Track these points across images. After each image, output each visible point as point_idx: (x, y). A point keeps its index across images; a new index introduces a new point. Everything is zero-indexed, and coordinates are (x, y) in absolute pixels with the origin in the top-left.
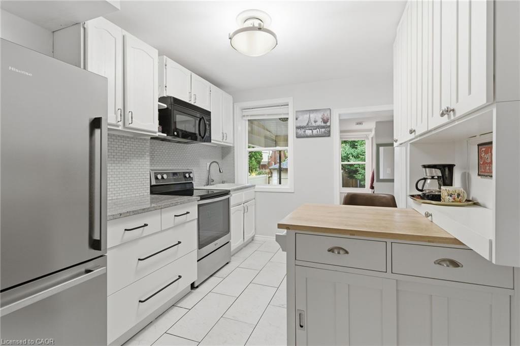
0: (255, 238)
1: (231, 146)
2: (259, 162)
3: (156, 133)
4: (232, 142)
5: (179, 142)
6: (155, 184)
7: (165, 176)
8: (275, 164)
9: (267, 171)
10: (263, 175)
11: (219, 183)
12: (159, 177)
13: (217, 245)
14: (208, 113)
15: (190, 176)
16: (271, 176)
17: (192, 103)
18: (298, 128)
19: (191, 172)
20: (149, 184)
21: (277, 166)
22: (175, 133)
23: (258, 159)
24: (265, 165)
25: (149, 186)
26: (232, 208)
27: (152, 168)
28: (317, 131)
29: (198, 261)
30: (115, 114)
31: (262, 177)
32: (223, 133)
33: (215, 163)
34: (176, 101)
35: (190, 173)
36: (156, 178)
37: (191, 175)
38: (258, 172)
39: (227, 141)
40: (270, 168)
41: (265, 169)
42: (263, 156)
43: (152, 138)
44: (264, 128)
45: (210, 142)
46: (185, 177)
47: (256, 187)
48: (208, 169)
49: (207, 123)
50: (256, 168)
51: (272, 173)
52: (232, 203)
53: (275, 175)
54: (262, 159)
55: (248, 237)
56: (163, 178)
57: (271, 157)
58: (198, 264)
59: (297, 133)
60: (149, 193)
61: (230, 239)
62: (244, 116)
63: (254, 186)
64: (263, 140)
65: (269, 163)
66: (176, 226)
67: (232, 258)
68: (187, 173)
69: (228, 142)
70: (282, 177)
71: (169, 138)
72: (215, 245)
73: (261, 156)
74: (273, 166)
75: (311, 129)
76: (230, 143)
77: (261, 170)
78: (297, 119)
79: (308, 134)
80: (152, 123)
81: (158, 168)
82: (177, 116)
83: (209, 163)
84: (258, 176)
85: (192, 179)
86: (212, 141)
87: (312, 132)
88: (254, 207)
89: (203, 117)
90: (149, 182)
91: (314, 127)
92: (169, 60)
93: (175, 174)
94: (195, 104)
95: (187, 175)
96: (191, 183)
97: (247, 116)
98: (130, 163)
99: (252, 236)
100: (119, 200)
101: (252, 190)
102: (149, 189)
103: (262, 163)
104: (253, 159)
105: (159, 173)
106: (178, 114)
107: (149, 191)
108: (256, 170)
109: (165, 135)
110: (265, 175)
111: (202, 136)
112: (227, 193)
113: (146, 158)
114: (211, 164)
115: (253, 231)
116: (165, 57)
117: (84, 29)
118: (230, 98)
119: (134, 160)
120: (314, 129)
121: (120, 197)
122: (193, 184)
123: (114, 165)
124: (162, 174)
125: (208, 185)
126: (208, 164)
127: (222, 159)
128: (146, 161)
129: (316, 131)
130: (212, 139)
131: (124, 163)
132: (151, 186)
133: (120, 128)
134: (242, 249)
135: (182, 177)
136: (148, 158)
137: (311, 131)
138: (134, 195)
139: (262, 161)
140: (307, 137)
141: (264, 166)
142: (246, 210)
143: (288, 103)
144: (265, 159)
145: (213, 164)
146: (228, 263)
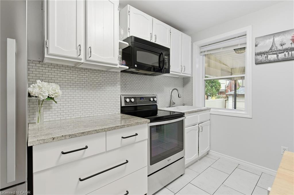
0: (210, 152)
1: (190, 77)
2: (218, 90)
3: (116, 65)
4: (190, 73)
5: (146, 74)
6: (124, 105)
7: (133, 100)
8: (231, 91)
9: (224, 96)
10: (221, 99)
11: (181, 105)
12: (128, 100)
13: (170, 161)
14: (168, 50)
15: (154, 100)
16: (228, 100)
17: (153, 41)
18: (257, 54)
19: (156, 97)
20: (120, 105)
21: (233, 93)
22: (136, 66)
23: (217, 88)
24: (223, 92)
25: (120, 107)
26: (185, 128)
27: (122, 94)
28: (285, 55)
29: (148, 176)
30: (76, 49)
31: (220, 100)
32: (181, 66)
33: (175, 90)
34: (137, 39)
35: (153, 98)
36: (126, 101)
37: (155, 99)
38: (217, 97)
39: (185, 72)
40: (226, 94)
41: (223, 94)
42: (221, 85)
43: (122, 71)
44: (220, 62)
45: (169, 73)
46: (150, 100)
47: (211, 110)
48: (170, 95)
49: (166, 57)
50: (216, 94)
51: (228, 98)
52: (186, 124)
53: (231, 100)
54: (220, 88)
55: (203, 152)
56: (131, 101)
57: (228, 86)
58: (148, 179)
59: (256, 60)
60: (120, 112)
61: (185, 155)
62: (201, 52)
63: (209, 109)
64: (220, 71)
65: (226, 90)
66: (123, 147)
67: (187, 170)
69: (187, 73)
70: (237, 101)
71: (133, 70)
72: (168, 160)
73: (220, 86)
74: (229, 93)
75: (276, 54)
76: (189, 74)
77: (220, 95)
78: (256, 46)
79: (272, 59)
80: (113, 57)
81: (127, 94)
82: (137, 52)
83: (172, 90)
84: (217, 99)
85: (156, 102)
86: (170, 72)
87: (278, 56)
88: (209, 127)
89: (162, 53)
90: (120, 104)
91: (280, 50)
92: (132, 8)
93: (141, 98)
94: (156, 43)
95: (152, 99)
96: (156, 105)
97: (204, 52)
98: (104, 89)
99: (208, 151)
100: (95, 117)
101: (207, 113)
102: (120, 109)
103: (220, 91)
104: (214, 87)
105: (128, 98)
106: (139, 50)
107: (120, 111)
108: (215, 95)
109: (128, 67)
110: (223, 99)
111: (162, 67)
112: (182, 115)
113: (118, 86)
115: (209, 147)
116: (129, 5)
118: (189, 38)
119: (107, 88)
120: (279, 53)
121: (96, 115)
122: (157, 106)
123: (91, 91)
124: (130, 98)
125: (170, 107)
127: (183, 87)
128: (117, 88)
129: (283, 54)
130: (170, 71)
131: (99, 90)
132: (122, 107)
133: (82, 61)
134: (197, 161)
135: (147, 100)
136: (119, 86)
137: (275, 56)
138: (107, 114)
139: (221, 89)
140: (270, 62)
141: (221, 93)
142: (201, 130)
143: (246, 32)
144: (223, 88)
146: (182, 175)
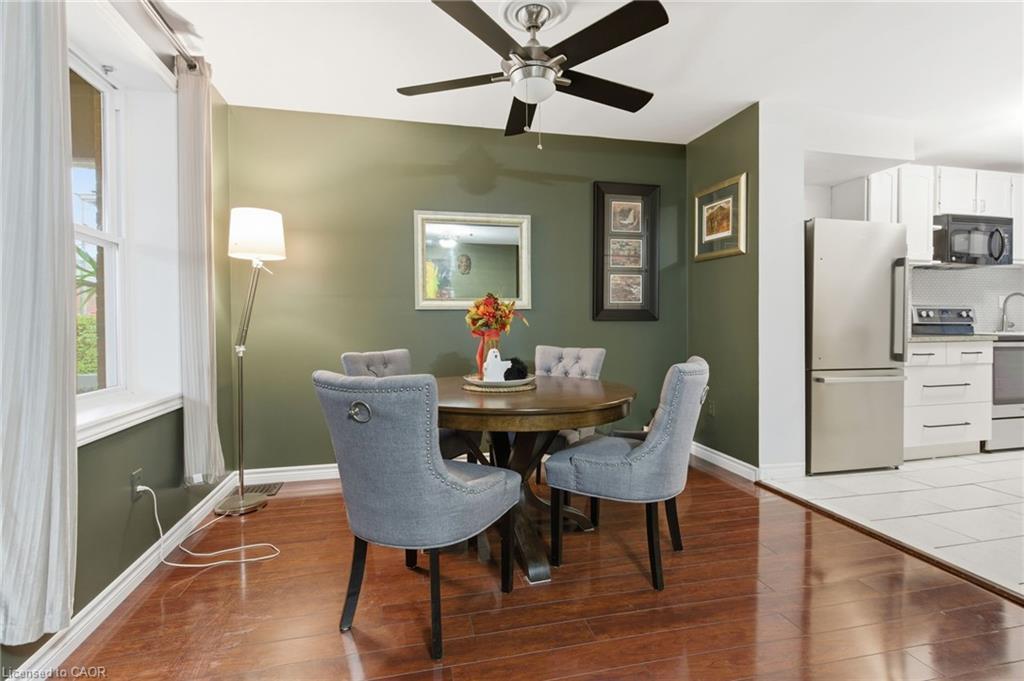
3: (929, 261)
6: (918, 322)
7: (931, 314)
12: (924, 314)
14: (1009, 222)
15: (968, 316)
17: (978, 213)
19: (970, 310)
20: (911, 323)
22: (954, 258)
27: (914, 303)
34: (957, 218)
35: (968, 311)
36: (920, 316)
37: (971, 314)
43: (915, 268)
45: (1011, 263)
46: (961, 316)
48: (1001, 306)
49: (1006, 235)
56: (928, 316)
60: (910, 334)
66: (964, 365)
68: (963, 310)
71: (945, 265)
80: (926, 251)
81: (923, 303)
83: (1005, 298)
85: (972, 319)
86: (1014, 262)
89: (997, 230)
90: (911, 320)
92: (944, 169)
93: (944, 311)
94: (984, 214)
95: (964, 314)
96: (970, 325)
102: (910, 328)
105: (924, 310)
109: (939, 262)
111: (996, 255)
114: (1007, 299)
117: (868, 180)
122: (973, 327)
124: (928, 311)
126: (1002, 299)
130: (1013, 258)
132: (913, 325)
135: (955, 316)
145: (1011, 298)
